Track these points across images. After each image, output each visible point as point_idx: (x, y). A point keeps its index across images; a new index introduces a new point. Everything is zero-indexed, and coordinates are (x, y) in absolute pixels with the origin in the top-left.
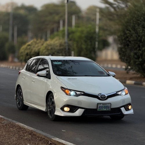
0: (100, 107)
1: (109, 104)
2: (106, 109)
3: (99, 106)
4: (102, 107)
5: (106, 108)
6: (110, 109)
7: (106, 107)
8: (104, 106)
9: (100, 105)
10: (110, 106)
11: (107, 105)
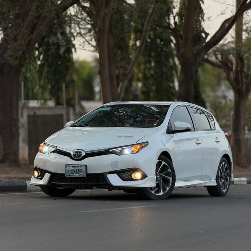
0: (68, 171)
1: (83, 166)
2: (78, 175)
3: (67, 169)
4: (72, 171)
5: (78, 173)
6: (85, 175)
7: (78, 171)
8: (75, 169)
9: (69, 168)
10: (84, 169)
11: (80, 168)
